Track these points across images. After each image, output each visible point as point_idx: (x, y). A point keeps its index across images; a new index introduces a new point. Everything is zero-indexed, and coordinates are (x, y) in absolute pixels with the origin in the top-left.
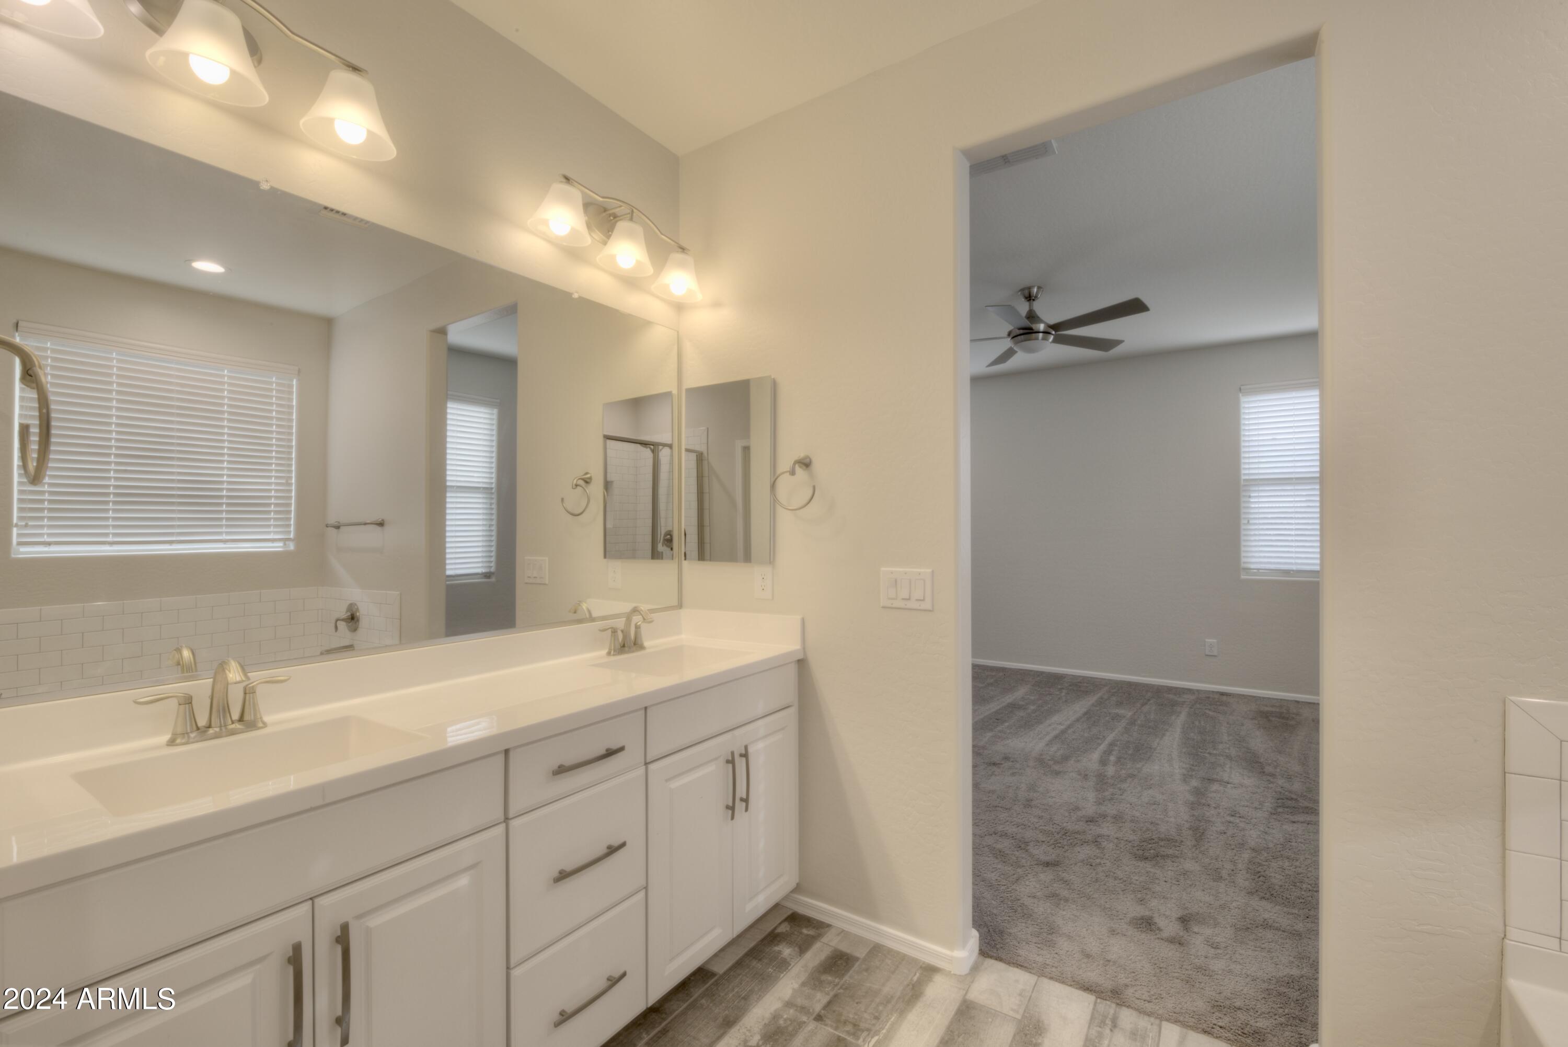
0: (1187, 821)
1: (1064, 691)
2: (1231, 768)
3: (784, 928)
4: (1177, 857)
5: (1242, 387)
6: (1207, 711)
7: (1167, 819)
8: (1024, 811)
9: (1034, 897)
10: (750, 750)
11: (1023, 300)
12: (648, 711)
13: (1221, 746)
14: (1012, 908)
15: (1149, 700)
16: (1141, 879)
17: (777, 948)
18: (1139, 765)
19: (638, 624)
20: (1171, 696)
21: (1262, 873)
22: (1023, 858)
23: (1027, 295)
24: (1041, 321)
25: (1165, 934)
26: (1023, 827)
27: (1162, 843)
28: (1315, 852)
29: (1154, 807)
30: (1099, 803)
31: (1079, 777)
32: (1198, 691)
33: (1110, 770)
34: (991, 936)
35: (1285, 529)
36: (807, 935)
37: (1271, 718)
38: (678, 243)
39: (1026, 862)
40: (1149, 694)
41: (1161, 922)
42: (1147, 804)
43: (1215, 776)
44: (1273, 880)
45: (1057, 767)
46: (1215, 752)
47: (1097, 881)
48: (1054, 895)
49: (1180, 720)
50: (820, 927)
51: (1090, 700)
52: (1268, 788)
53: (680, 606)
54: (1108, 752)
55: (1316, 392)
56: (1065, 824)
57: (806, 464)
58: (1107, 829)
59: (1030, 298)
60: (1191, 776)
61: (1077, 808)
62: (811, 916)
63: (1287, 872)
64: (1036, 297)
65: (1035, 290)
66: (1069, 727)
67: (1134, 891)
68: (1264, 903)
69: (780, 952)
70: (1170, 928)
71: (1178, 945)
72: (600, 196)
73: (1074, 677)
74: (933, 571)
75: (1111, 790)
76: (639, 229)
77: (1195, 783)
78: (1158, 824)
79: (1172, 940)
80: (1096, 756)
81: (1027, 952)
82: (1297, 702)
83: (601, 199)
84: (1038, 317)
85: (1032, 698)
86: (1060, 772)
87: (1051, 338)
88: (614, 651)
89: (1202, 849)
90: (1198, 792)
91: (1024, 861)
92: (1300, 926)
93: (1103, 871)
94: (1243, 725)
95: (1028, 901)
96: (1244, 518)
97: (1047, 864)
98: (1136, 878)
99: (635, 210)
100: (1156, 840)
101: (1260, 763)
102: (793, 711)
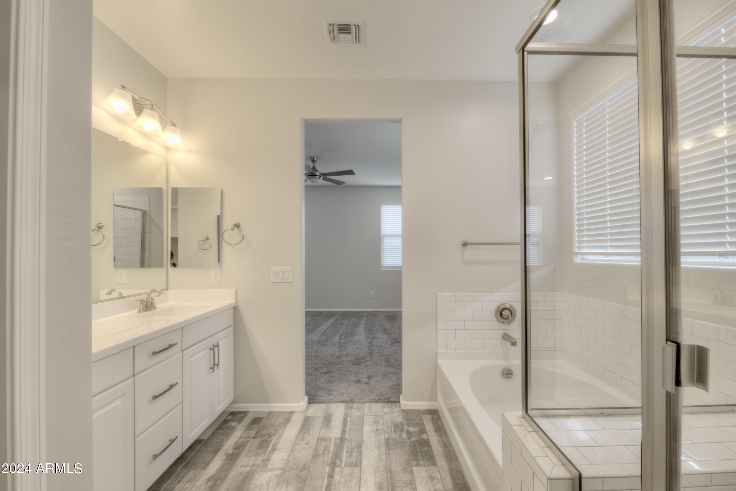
0: (368, 351)
1: (323, 318)
2: (379, 334)
3: (229, 417)
4: (365, 362)
5: (382, 202)
6: (372, 318)
7: (362, 352)
8: (315, 359)
9: (323, 383)
10: (219, 344)
11: (311, 161)
12: (183, 329)
13: (376, 328)
14: (316, 388)
15: (353, 317)
16: (356, 370)
17: (229, 424)
18: (352, 338)
19: (152, 297)
20: (360, 314)
21: (389, 361)
22: (318, 373)
23: (313, 160)
24: (318, 171)
25: (364, 382)
26: (316, 364)
27: (361, 359)
28: (401, 352)
29: (357, 349)
30: (340, 352)
31: (333, 345)
32: (368, 311)
33: (343, 341)
34: (311, 397)
35: (394, 252)
36: (240, 417)
37: (390, 317)
38: (172, 121)
39: (319, 374)
40: (353, 315)
41: (362, 380)
42: (355, 349)
43: (375, 337)
44: (392, 362)
45: (325, 343)
46: (374, 330)
47: (342, 374)
48: (330, 381)
49: (363, 322)
50: (245, 413)
51: (333, 319)
52: (389, 338)
53: (167, 289)
54: (341, 335)
55: (401, 206)
56: (330, 360)
57: (237, 226)
58: (344, 359)
59: (313, 161)
60: (368, 338)
61: (333, 355)
62: (240, 411)
63: (395, 359)
64: (316, 161)
65: (316, 159)
66: (327, 329)
67: (354, 374)
68: (389, 368)
69: (231, 425)
70: (364, 380)
71: (367, 384)
72: (138, 97)
73: (326, 312)
74: (292, 268)
75: (344, 347)
76: (156, 114)
77: (369, 340)
78: (359, 354)
79: (366, 383)
80: (337, 337)
81: (325, 398)
82: (397, 311)
83: (139, 98)
84: (317, 170)
85: (312, 321)
86: (326, 345)
87: (322, 178)
88: (142, 310)
89: (372, 358)
90: (370, 343)
91: (318, 374)
92: (398, 371)
93: (344, 371)
94: (382, 321)
95: (321, 385)
96: (382, 249)
97: (326, 373)
98: (354, 370)
99: (154, 105)
100: (359, 358)
101: (387, 331)
102: (232, 328)
